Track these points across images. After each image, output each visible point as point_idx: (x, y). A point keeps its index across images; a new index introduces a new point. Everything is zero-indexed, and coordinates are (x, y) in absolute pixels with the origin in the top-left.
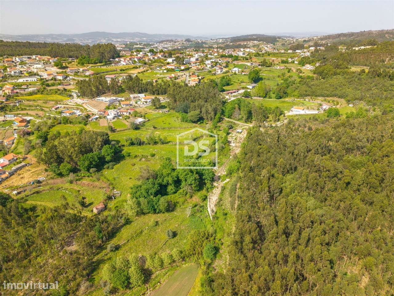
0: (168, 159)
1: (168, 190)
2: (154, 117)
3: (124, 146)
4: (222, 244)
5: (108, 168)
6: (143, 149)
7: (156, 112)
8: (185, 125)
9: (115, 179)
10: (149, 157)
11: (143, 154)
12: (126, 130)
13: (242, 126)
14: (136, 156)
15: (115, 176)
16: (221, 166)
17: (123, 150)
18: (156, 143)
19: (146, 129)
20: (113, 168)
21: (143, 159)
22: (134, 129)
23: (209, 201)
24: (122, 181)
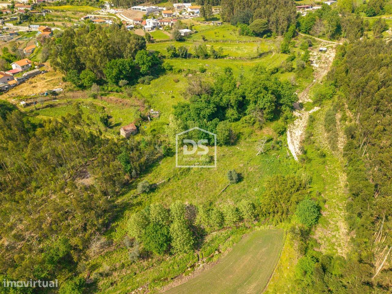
1: (227, 115)
2: (203, 29)
3: (164, 57)
4: (325, 201)
5: (143, 82)
6: (190, 63)
7: (206, 25)
9: (152, 96)
10: (198, 73)
11: (190, 68)
12: (168, 41)
13: (325, 44)
14: (180, 71)
15: (153, 93)
16: (302, 91)
17: (163, 62)
18: (206, 56)
19: (194, 41)
20: (149, 84)
21: (190, 75)
22: (177, 40)
23: (291, 136)
24: (162, 100)
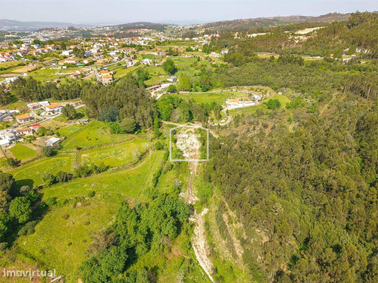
0: (124, 203)
1: (137, 252)
2: (72, 132)
3: (41, 188)
5: (26, 233)
6: (73, 186)
7: (72, 124)
8: (119, 138)
9: (43, 251)
10: (86, 198)
11: (76, 196)
12: (37, 159)
14: (66, 202)
15: (43, 246)
16: (186, 189)
17: (41, 195)
18: (89, 173)
19: (67, 152)
20: (34, 231)
21: (79, 204)
22: (48, 156)
23: (198, 252)
24: (58, 253)
